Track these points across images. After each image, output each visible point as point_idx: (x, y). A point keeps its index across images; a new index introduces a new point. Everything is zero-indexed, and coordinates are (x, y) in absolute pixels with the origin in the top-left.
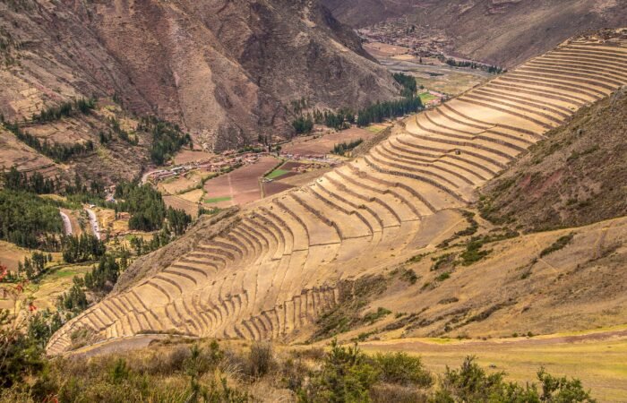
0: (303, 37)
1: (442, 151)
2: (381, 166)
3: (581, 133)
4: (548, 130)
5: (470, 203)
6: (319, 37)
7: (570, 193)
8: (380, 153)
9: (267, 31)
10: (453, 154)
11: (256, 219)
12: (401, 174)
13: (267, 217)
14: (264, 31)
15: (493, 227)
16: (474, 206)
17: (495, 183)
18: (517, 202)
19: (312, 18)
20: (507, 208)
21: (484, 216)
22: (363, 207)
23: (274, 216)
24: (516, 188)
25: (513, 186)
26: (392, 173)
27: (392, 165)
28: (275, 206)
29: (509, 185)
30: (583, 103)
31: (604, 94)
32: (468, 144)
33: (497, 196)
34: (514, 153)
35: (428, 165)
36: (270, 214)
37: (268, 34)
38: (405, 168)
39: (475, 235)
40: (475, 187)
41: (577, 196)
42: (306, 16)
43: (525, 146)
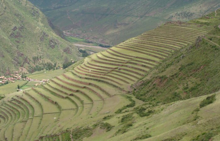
0: (38, 29)
1: (111, 68)
2: (81, 75)
3: (183, 57)
4: (161, 60)
5: (129, 92)
6: (45, 30)
7: (184, 84)
8: (79, 69)
9: (22, 25)
10: (117, 70)
11: (14, 102)
12: (91, 79)
13: (20, 100)
14: (21, 25)
15: (144, 103)
16: (131, 93)
17: (141, 82)
18: (154, 91)
19: (42, 22)
20: (149, 93)
21: (137, 98)
22: (72, 95)
23: (23, 100)
24: (153, 84)
25: (150, 83)
26: (86, 78)
27: (86, 75)
28: (24, 95)
29: (149, 83)
30: (176, 49)
31: (184, 45)
32: (124, 66)
33: (142, 89)
34: (147, 70)
35: (105, 75)
36: (21, 98)
37: (23, 27)
38: (93, 76)
39: (135, 107)
40: (130, 85)
41: (187, 85)
42: (39, 21)
43: (152, 67)
